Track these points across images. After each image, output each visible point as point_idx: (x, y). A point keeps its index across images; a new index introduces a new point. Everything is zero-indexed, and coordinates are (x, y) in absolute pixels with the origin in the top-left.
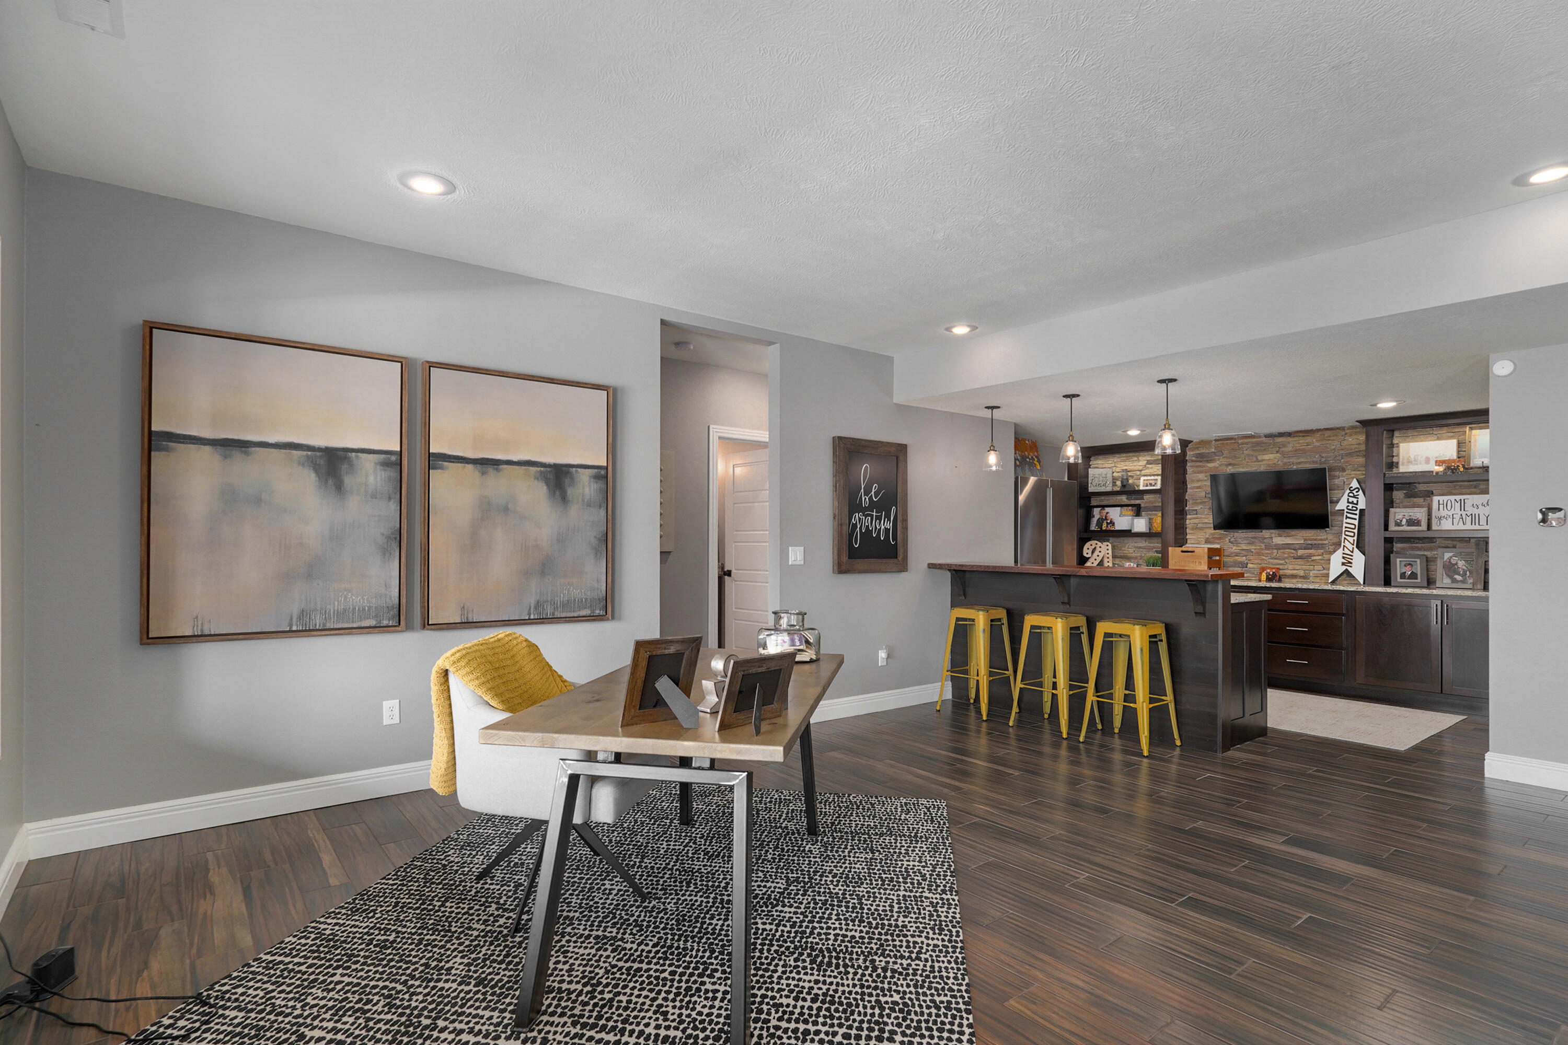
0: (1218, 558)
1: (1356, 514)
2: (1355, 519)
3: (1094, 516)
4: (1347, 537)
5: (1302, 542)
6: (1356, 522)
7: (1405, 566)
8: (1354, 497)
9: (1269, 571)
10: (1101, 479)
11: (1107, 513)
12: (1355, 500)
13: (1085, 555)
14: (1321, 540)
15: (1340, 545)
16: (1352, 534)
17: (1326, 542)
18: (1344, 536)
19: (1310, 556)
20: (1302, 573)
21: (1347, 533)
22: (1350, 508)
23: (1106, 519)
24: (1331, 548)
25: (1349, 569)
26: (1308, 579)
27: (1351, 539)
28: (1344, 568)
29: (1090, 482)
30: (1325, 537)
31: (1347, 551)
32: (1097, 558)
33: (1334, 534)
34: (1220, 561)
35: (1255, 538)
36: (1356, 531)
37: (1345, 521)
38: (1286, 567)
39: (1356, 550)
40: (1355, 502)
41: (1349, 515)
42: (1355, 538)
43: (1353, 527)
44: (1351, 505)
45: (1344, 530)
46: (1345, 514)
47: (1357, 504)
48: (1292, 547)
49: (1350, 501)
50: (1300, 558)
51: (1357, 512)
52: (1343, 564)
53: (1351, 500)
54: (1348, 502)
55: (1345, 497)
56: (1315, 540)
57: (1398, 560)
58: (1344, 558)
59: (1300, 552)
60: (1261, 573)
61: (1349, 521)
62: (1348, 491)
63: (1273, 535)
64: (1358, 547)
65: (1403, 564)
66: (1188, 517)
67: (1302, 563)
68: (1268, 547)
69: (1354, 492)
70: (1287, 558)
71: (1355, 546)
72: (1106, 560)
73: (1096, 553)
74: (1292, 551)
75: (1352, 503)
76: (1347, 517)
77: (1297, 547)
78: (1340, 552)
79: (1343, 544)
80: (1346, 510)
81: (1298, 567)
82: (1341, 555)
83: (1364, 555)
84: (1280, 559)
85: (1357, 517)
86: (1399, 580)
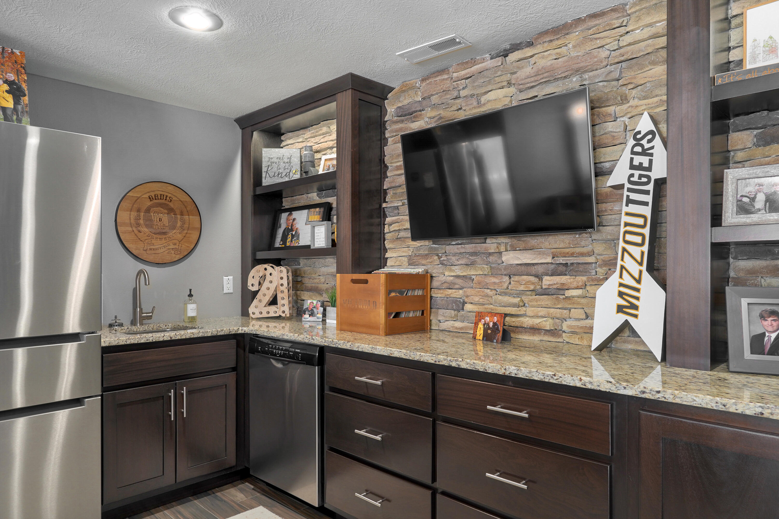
0: (419, 293)
1: (647, 192)
2: (646, 204)
3: (280, 227)
4: (628, 247)
5: (549, 260)
6: (647, 211)
7: (762, 317)
8: (644, 153)
9: (488, 319)
10: (282, 165)
11: (294, 220)
12: (645, 160)
13: (251, 288)
14: (582, 255)
15: (616, 264)
16: (638, 239)
17: (591, 259)
18: (622, 244)
19: (562, 289)
20: (548, 324)
21: (629, 237)
22: (635, 179)
23: (292, 230)
24: (601, 271)
25: (631, 320)
26: (560, 336)
27: (636, 251)
28: (622, 318)
29: (264, 169)
30: (589, 248)
31: (628, 280)
32: (267, 292)
33: (606, 241)
34: (423, 298)
35: (474, 254)
36: (646, 231)
37: (625, 209)
38: (522, 311)
39: (645, 275)
40: (646, 164)
41: (633, 196)
42: (645, 248)
43: (640, 221)
44: (637, 173)
45: (622, 229)
46: (626, 193)
47: (649, 169)
48: (533, 270)
49: (636, 163)
50: (545, 292)
51: (650, 187)
52: (620, 309)
53: (637, 160)
54: (632, 167)
55: (627, 155)
56: (572, 255)
57: (744, 302)
58: (621, 294)
59: (547, 281)
60: (476, 324)
61: (633, 208)
62: (632, 142)
63: (502, 248)
64: (651, 269)
65: (757, 310)
66: (388, 220)
67: (549, 303)
68: (494, 272)
69: (644, 142)
70: (522, 293)
71: (644, 268)
72: (279, 296)
73: (266, 284)
74: (532, 279)
75: (640, 167)
76: (630, 201)
77: (540, 269)
78: (614, 279)
79: (619, 262)
80: (627, 185)
81: (543, 312)
82: (616, 289)
83: (664, 286)
84: (510, 295)
85: (649, 199)
86: (748, 355)
